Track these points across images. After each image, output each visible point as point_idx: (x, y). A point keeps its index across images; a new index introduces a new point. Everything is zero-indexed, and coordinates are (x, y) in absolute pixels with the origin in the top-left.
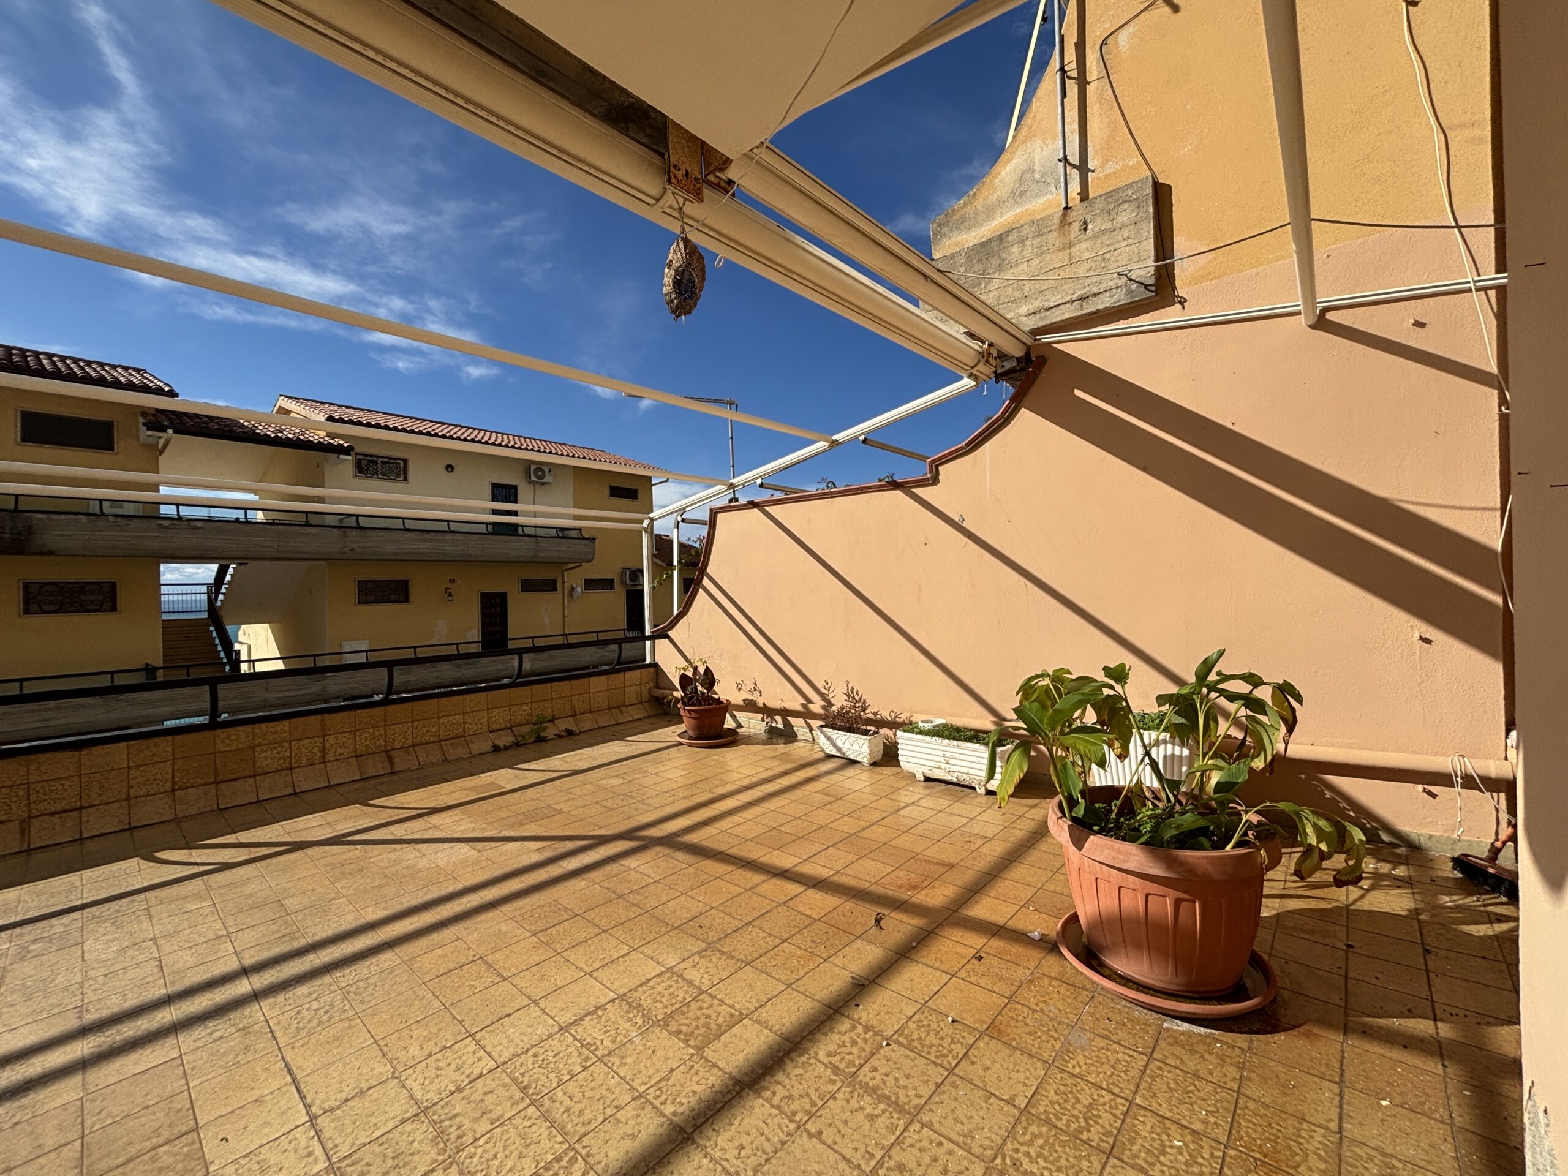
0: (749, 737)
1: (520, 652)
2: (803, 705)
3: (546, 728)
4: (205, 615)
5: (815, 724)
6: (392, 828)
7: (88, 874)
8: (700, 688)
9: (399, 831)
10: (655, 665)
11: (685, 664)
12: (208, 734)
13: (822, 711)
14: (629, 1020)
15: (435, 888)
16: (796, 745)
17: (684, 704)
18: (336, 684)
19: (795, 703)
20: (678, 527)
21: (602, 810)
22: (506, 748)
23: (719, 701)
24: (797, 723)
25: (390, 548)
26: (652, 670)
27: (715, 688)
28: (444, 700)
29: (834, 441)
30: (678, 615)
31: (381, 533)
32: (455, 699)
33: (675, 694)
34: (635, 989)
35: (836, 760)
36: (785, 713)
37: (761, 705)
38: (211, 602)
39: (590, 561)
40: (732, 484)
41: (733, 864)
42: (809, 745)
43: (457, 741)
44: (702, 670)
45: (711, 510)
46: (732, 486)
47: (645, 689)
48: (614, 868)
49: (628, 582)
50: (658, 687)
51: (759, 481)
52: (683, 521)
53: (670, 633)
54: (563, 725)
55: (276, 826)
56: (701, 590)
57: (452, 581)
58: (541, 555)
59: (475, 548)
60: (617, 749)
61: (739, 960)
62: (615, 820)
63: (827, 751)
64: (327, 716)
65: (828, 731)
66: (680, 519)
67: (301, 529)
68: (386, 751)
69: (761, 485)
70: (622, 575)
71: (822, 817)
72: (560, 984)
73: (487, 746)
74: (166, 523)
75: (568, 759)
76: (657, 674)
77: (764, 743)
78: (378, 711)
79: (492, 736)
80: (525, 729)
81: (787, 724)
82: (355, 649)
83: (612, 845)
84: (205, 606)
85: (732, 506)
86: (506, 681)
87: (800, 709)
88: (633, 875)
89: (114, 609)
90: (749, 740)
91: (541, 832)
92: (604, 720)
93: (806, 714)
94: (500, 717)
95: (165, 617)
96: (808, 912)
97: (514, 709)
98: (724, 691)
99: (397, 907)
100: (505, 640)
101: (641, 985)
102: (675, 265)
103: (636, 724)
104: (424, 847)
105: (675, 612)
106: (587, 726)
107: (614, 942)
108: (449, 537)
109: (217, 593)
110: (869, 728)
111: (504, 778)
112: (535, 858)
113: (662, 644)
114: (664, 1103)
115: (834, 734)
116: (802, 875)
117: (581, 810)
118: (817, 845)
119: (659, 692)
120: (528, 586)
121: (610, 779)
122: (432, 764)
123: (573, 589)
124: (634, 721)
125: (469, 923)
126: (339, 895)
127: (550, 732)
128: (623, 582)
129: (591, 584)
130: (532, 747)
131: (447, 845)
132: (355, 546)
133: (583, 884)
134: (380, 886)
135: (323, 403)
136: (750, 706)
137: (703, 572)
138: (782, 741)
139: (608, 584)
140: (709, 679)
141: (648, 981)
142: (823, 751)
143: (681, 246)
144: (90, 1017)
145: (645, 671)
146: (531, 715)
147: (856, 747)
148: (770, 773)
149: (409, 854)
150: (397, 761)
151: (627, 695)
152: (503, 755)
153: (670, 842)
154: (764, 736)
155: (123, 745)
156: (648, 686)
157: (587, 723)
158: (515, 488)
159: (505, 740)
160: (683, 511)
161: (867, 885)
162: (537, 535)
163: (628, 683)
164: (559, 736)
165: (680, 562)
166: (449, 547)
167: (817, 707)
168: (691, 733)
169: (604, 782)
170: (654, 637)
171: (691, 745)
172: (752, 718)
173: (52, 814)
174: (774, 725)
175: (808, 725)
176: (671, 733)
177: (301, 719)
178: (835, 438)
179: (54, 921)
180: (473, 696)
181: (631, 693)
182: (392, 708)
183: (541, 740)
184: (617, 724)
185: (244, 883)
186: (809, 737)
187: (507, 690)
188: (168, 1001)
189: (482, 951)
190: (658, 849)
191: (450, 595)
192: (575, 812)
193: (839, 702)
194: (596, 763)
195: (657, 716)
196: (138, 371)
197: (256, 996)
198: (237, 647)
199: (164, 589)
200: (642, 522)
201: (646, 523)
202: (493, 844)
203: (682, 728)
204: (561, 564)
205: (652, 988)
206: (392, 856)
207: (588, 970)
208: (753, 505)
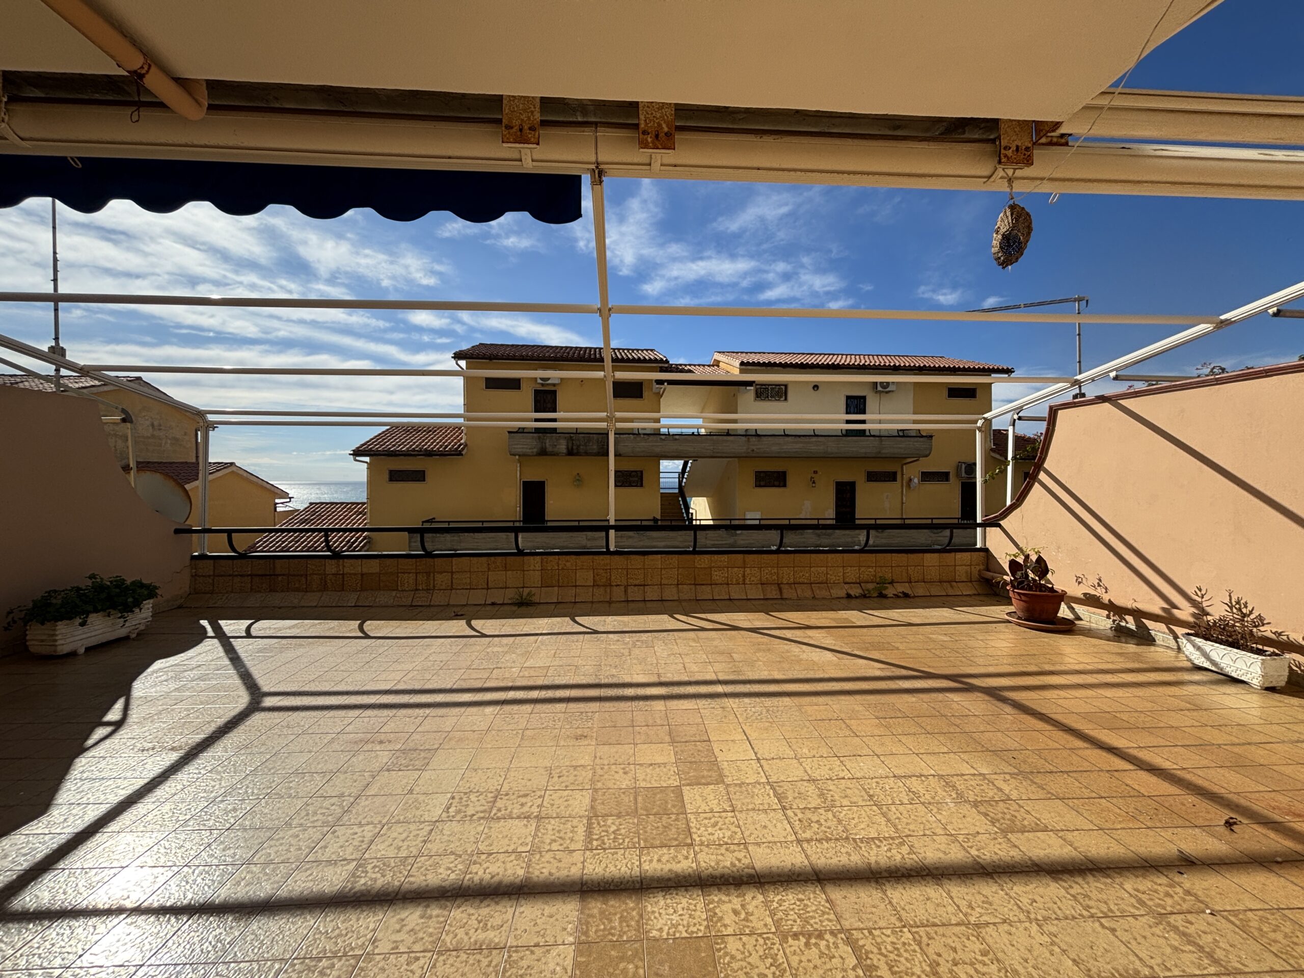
0: (1090, 630)
1: (868, 527)
2: (1163, 609)
3: (886, 588)
4: (677, 491)
5: (1180, 631)
6: (784, 631)
7: (650, 617)
8: (1031, 575)
9: (788, 634)
10: (986, 550)
11: (1015, 551)
12: (691, 556)
13: (1191, 619)
14: (945, 791)
15: (812, 672)
16: (1152, 648)
17: (1013, 587)
18: (744, 539)
19: (1155, 606)
20: (1014, 425)
21: (931, 655)
22: (856, 597)
23: (1052, 590)
24: (1157, 629)
25: (775, 449)
26: (982, 554)
27: (1049, 576)
28: (813, 556)
29: (1222, 322)
30: (1011, 506)
31: (770, 439)
32: (821, 556)
33: (1005, 577)
34: (952, 776)
35: (1210, 674)
36: (1138, 614)
37: (1107, 602)
38: (680, 483)
39: (927, 456)
40: (1076, 381)
41: (1053, 725)
42: (1173, 654)
43: (822, 585)
44: (1034, 558)
45: (1051, 408)
46: (1078, 383)
47: (975, 570)
48: (940, 696)
49: (964, 474)
50: (988, 570)
51: (1113, 374)
52: (1020, 418)
53: (1001, 522)
54: (900, 588)
55: (723, 615)
56: (1036, 484)
57: (815, 472)
58: (884, 451)
59: (832, 447)
60: (947, 615)
61: (1049, 793)
62: (943, 664)
63: (1196, 662)
64: (746, 556)
65: (1199, 641)
66: (1016, 417)
67: (725, 438)
68: (779, 584)
69: (1116, 378)
70: (958, 468)
71: (1175, 719)
72: (894, 752)
73: (842, 593)
74: (663, 437)
75: (905, 614)
76: (988, 559)
77: (1108, 639)
78: (774, 556)
79: (846, 586)
80: (871, 586)
81: (1141, 626)
82: (753, 516)
83: (938, 681)
84: (677, 485)
85: (1079, 402)
86: (856, 548)
87: (1160, 613)
88: (955, 706)
89: (642, 486)
90: (1088, 633)
91: (883, 658)
92: (935, 590)
93: (1169, 619)
94: (852, 574)
95: (662, 491)
96: (1137, 787)
97: (862, 569)
98: (1059, 580)
99: (790, 676)
100: (854, 519)
101: (957, 775)
102: (1003, 230)
103: (964, 598)
104: (804, 647)
105: (1009, 503)
106: (920, 592)
107: (936, 742)
108: (814, 439)
109: (683, 477)
110: (1266, 648)
111: (854, 616)
112: (878, 673)
113: (992, 532)
114: (971, 847)
115: (1208, 646)
116: (1136, 758)
117: (913, 651)
118: (1161, 740)
119: (989, 575)
120: (873, 477)
121: (939, 636)
122: (806, 598)
123: (910, 480)
124: (962, 595)
125: (834, 698)
126: (758, 660)
127: (890, 591)
128: (958, 475)
129: (927, 477)
130: (875, 600)
131: (818, 650)
132: (754, 448)
133: (914, 699)
134: (780, 662)
135: (737, 353)
136: (1092, 601)
137: (1039, 467)
138: (1135, 641)
139: (943, 477)
140: (1042, 567)
141: (963, 775)
142: (1189, 660)
143: (1009, 214)
144: (663, 679)
145: (975, 554)
146: (875, 576)
147: (1240, 664)
148: (1110, 666)
149: (795, 649)
150: (784, 591)
151: (958, 573)
152: (854, 602)
153: (993, 693)
154: (1110, 634)
155: (659, 556)
156: (978, 568)
157: (920, 590)
158: (864, 398)
159: (856, 591)
160: (1020, 409)
161: (1223, 791)
162: (879, 436)
163: (958, 563)
164: (897, 596)
165: (1014, 458)
166: (814, 447)
167: (1185, 612)
168: (1020, 614)
169: (934, 636)
170: (984, 525)
171: (1019, 625)
172: (1094, 613)
173: (635, 585)
174: (1123, 624)
175: (1172, 632)
176: (1000, 611)
177: (734, 555)
178: (1223, 317)
179: (642, 634)
180: (833, 555)
181: (961, 572)
182: (782, 556)
183: (882, 596)
184: (947, 595)
185: (713, 639)
186: (1173, 644)
187: (857, 555)
188: (690, 683)
189: (843, 716)
190: (979, 694)
191: (814, 482)
192: (908, 652)
193: (1217, 611)
194: (927, 621)
195: (986, 595)
196: (652, 350)
197: (726, 695)
198: (691, 511)
199: (662, 475)
200: (976, 422)
201: (980, 423)
202: (849, 657)
203: (1011, 609)
204: (901, 459)
205: (966, 780)
206: (786, 647)
207: (916, 752)
208: (1102, 399)
